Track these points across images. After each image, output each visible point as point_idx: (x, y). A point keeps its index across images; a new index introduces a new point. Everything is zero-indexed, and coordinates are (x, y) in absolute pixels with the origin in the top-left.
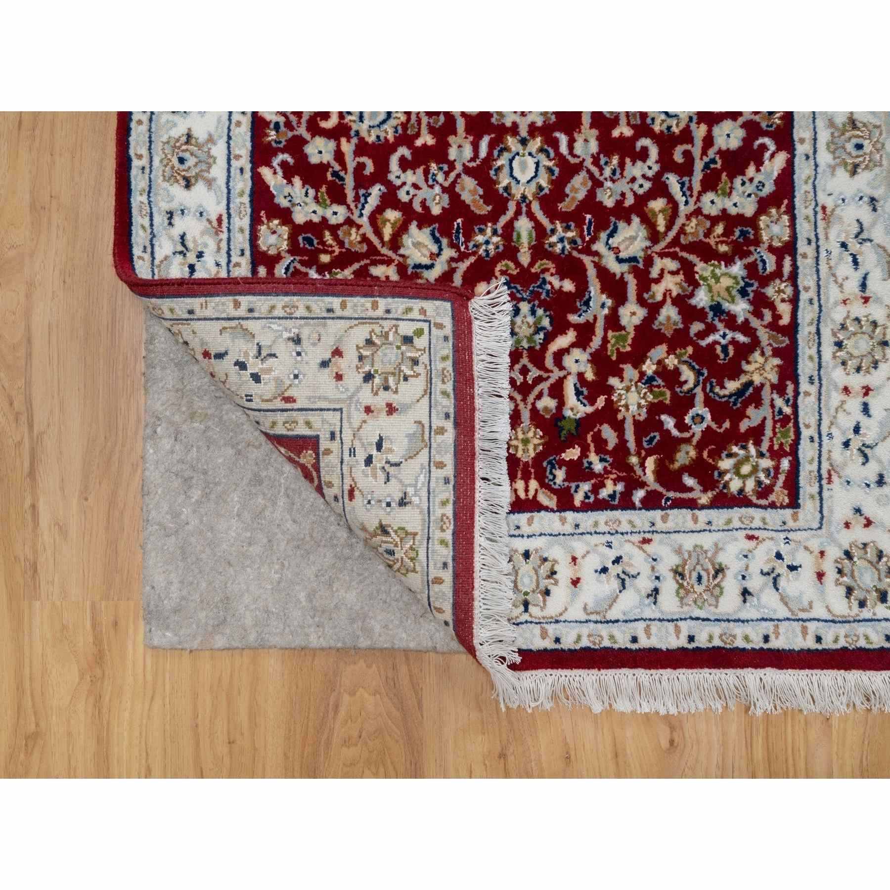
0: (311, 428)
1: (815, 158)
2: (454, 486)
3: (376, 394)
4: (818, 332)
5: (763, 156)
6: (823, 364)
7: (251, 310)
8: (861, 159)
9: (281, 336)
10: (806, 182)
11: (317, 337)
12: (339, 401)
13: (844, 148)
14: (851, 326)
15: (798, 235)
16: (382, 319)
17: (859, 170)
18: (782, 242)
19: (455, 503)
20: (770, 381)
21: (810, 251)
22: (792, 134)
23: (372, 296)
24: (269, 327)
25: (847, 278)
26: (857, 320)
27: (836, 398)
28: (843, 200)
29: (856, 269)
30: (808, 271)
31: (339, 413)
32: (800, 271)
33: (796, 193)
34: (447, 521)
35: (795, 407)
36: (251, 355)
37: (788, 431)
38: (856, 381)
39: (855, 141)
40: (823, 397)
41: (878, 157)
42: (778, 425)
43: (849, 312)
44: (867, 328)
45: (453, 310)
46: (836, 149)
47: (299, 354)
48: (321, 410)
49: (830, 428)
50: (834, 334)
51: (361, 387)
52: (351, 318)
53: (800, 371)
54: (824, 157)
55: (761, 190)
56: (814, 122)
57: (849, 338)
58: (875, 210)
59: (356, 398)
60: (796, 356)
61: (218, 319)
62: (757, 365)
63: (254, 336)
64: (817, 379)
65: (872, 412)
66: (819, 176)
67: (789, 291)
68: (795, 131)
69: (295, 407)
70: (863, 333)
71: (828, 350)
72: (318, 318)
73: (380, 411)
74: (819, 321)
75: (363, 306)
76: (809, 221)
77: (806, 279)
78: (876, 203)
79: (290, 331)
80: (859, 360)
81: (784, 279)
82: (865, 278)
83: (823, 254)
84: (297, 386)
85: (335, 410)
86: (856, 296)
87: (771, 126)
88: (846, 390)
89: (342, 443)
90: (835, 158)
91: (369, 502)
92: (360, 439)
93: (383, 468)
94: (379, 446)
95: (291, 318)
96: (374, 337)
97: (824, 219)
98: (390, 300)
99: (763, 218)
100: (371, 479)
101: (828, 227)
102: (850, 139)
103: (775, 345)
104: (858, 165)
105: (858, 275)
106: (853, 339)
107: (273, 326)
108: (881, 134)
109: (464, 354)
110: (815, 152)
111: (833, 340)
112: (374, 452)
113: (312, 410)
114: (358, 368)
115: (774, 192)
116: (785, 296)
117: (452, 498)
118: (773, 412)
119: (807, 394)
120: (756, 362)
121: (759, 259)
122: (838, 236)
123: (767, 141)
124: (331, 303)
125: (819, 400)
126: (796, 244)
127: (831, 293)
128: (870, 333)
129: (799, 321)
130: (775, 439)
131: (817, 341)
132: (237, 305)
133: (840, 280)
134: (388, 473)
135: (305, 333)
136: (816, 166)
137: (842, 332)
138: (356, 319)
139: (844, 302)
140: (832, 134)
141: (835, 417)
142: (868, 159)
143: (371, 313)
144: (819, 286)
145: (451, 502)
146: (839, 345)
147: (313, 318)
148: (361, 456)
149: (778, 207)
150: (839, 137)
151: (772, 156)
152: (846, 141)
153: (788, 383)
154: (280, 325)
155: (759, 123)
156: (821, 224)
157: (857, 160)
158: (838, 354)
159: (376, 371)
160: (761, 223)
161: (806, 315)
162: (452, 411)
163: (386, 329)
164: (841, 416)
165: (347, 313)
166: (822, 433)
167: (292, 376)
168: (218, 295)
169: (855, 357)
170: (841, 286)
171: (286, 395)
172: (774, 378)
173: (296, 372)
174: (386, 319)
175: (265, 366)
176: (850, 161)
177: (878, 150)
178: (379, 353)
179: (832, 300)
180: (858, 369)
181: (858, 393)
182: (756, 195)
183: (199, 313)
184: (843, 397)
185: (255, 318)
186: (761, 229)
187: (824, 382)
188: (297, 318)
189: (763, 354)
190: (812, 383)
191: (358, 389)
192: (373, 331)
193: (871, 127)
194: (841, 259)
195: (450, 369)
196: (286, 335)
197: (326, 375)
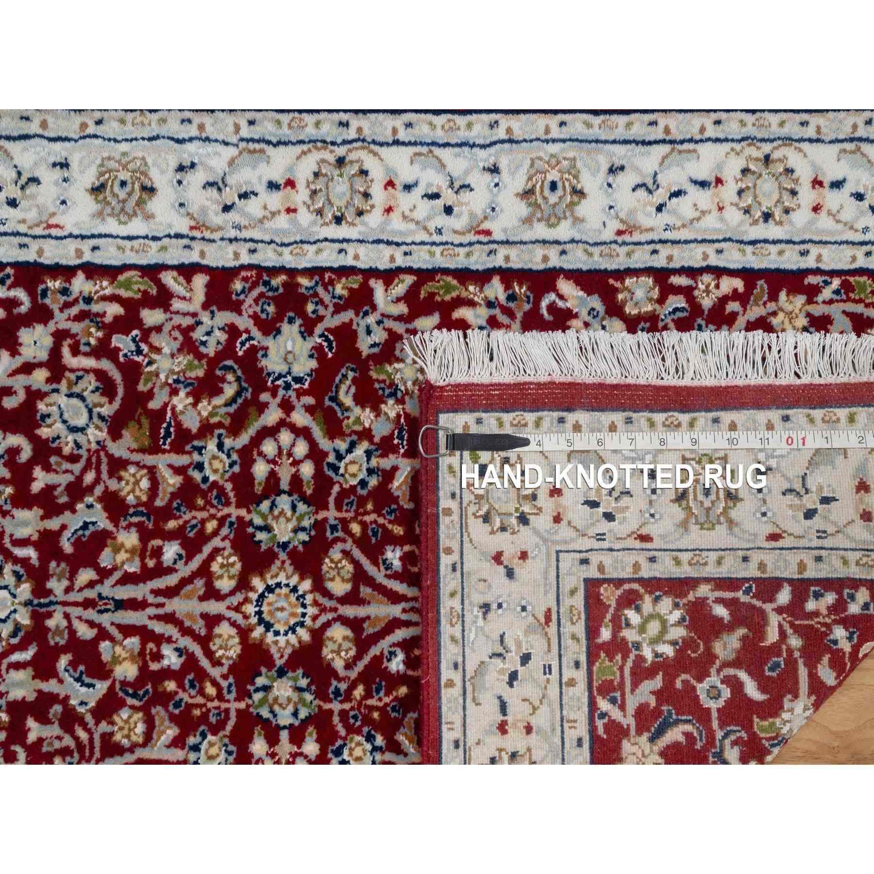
0: (576, 589)
1: (565, 243)
2: (635, 412)
3: (540, 509)
4: (753, 243)
5: (561, 309)
6: (788, 237)
7: (456, 666)
8: (567, 184)
9: (482, 628)
10: (590, 255)
11: (482, 583)
12: (548, 554)
13: (554, 205)
14: (746, 201)
15: (648, 265)
16: (461, 503)
17: (579, 187)
18: (655, 287)
19: (652, 411)
20: (804, 305)
21: (665, 251)
22: (538, 272)
23: (437, 516)
24: (473, 643)
25: (695, 205)
26: (740, 192)
27: (824, 222)
28: (611, 207)
29: (685, 193)
30: (686, 254)
31: (561, 554)
32: (686, 265)
33: (603, 267)
34: (670, 420)
35: (833, 273)
36: (501, 665)
37: (858, 283)
38: (807, 195)
39: (547, 192)
40: (824, 239)
41: (565, 163)
42: (852, 295)
43: (732, 204)
44: (749, 181)
45: (448, 412)
46: (556, 216)
47: (500, 606)
48: (558, 577)
49: (856, 231)
50: (755, 222)
51: (534, 528)
52: (462, 541)
53: (795, 268)
54: (564, 231)
55: (598, 312)
56: (525, 243)
57: (760, 204)
58: (622, 168)
59: (545, 534)
60: (778, 270)
61: (464, 708)
62: (787, 321)
63: (483, 663)
64: (804, 244)
65: (840, 177)
66: (584, 238)
67: (707, 278)
68: (535, 268)
69: (556, 609)
70: (755, 186)
71: (772, 231)
72: (462, 582)
73: (558, 505)
74: (741, 242)
75: (448, 527)
76: (633, 251)
77: (694, 257)
78: (616, 166)
79: (477, 617)
80: (784, 192)
81: (694, 285)
82: (695, 182)
83: (668, 235)
84: (533, 607)
85: (558, 560)
86: (714, 194)
87: (528, 297)
88: (816, 209)
89: (591, 550)
90: (565, 218)
91: (652, 515)
92: (588, 527)
93: (616, 499)
94: (594, 504)
95: (463, 616)
96: (481, 513)
97: (631, 233)
98: (441, 494)
99: (627, 310)
100: (627, 514)
101: (640, 227)
102: (545, 198)
103: (765, 298)
104: (573, 188)
105: (692, 190)
106: (761, 198)
107: (471, 640)
108: (540, 159)
109: (493, 396)
110: (557, 242)
111: (761, 224)
112: (601, 510)
113: (558, 588)
114: (513, 533)
115: (600, 296)
116: (713, 284)
117: (646, 414)
118: (837, 301)
119: (819, 258)
120: (783, 323)
121: (672, 316)
122: (649, 215)
123: (544, 304)
124: (447, 566)
125: (826, 243)
126: (657, 269)
127: (711, 226)
128: (755, 176)
129: (740, 267)
130: (867, 301)
131: (762, 244)
132: (450, 684)
133: (697, 214)
134: (622, 493)
135: (477, 598)
136: (573, 241)
137: (752, 212)
138: (462, 536)
139: (721, 209)
140: (539, 220)
141: (845, 224)
142: (566, 176)
143: (455, 517)
144: (704, 241)
145: (650, 415)
146: (767, 216)
147: (463, 589)
148: (604, 526)
149: (616, 290)
150: (542, 211)
151: (561, 297)
152: (547, 203)
153: (806, 282)
154: (470, 629)
155: (525, 313)
156: (637, 237)
157: (568, 189)
158: (777, 218)
159: (517, 510)
160: (633, 313)
161: (734, 258)
162: (556, 414)
163: (472, 498)
164: (845, 216)
165: (456, 547)
166: (862, 240)
167: (524, 614)
168: (440, 708)
169: (781, 197)
170: (703, 213)
171: (543, 620)
172: (800, 300)
173: (519, 609)
174: (461, 498)
175: (513, 648)
176: (568, 198)
177: (558, 163)
178: (497, 507)
179: (718, 225)
180: (794, 193)
181: (820, 194)
182: (603, 319)
183: (457, 734)
184: (823, 214)
185: (464, 662)
186: (639, 313)
187: (807, 237)
188: (463, 609)
189: (774, 314)
190: (808, 252)
191: (536, 532)
192: (474, 514)
193: (533, 171)
194: (674, 212)
195: (511, 415)
196: (480, 622)
197: (522, 571)
